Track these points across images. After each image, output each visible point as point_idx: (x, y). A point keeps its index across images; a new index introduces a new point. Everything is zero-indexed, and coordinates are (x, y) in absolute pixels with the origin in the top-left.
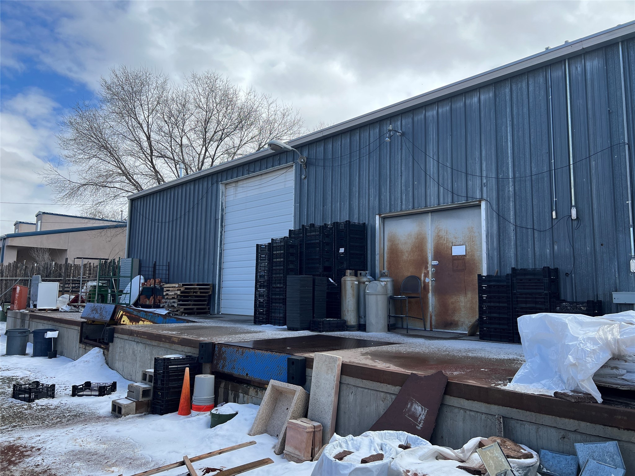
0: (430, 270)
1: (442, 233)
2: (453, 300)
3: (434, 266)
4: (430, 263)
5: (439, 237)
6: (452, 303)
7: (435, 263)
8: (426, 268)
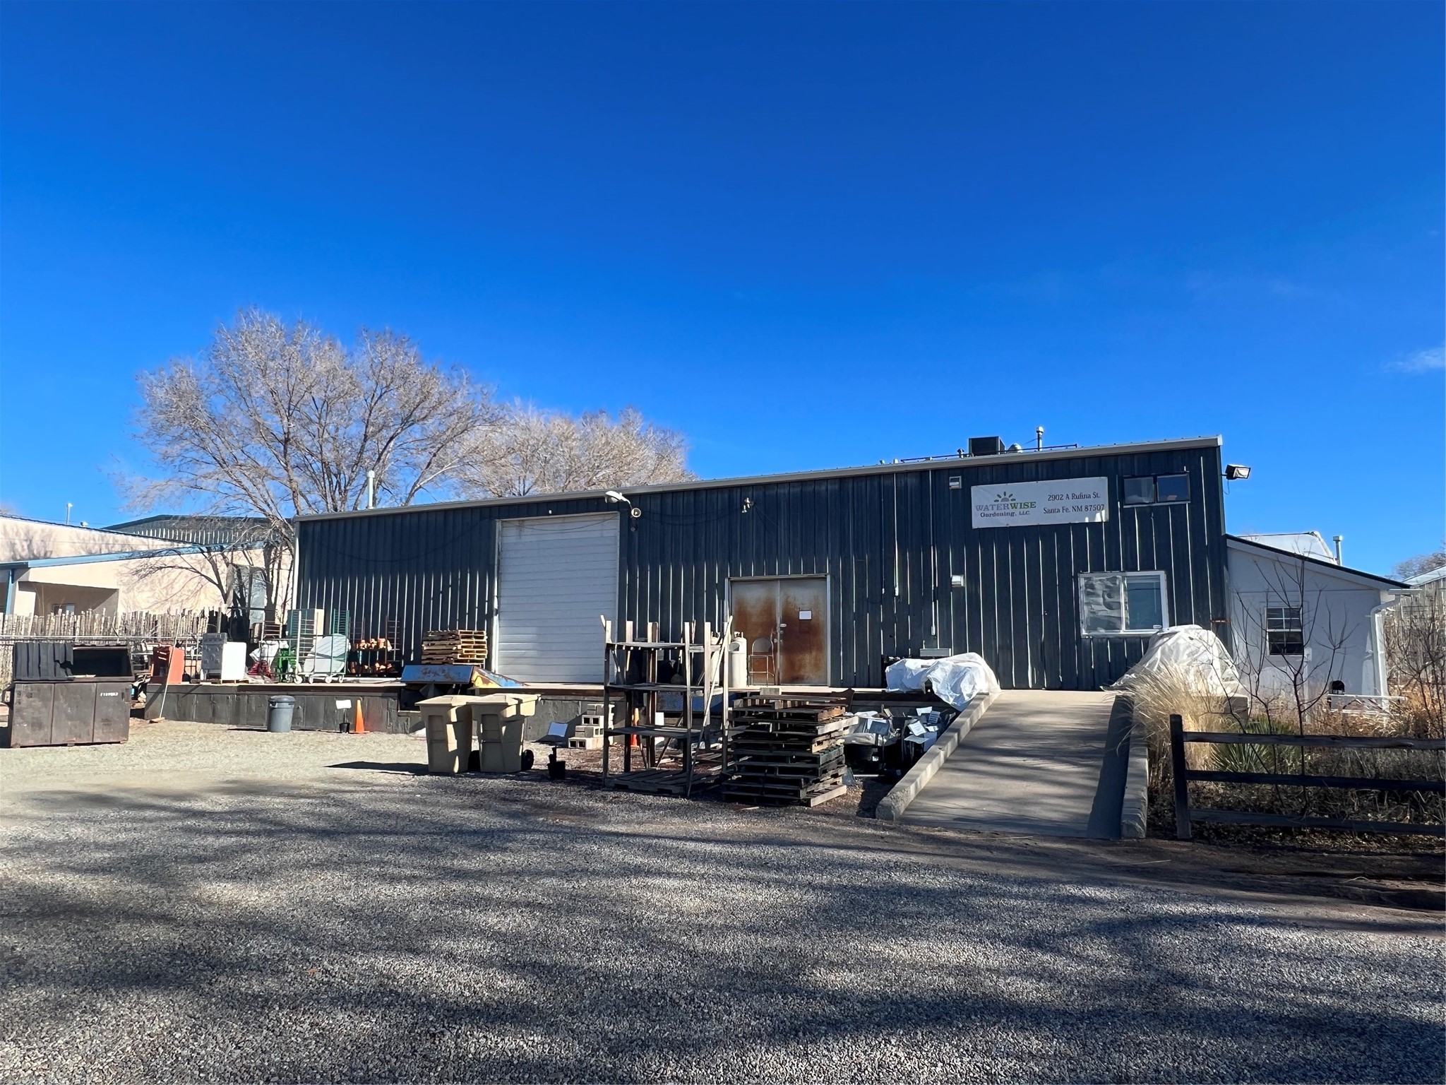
0: (779, 632)
1: (791, 600)
2: (799, 658)
3: (782, 628)
4: (778, 626)
5: (787, 603)
6: (799, 660)
7: (783, 625)
8: (775, 630)
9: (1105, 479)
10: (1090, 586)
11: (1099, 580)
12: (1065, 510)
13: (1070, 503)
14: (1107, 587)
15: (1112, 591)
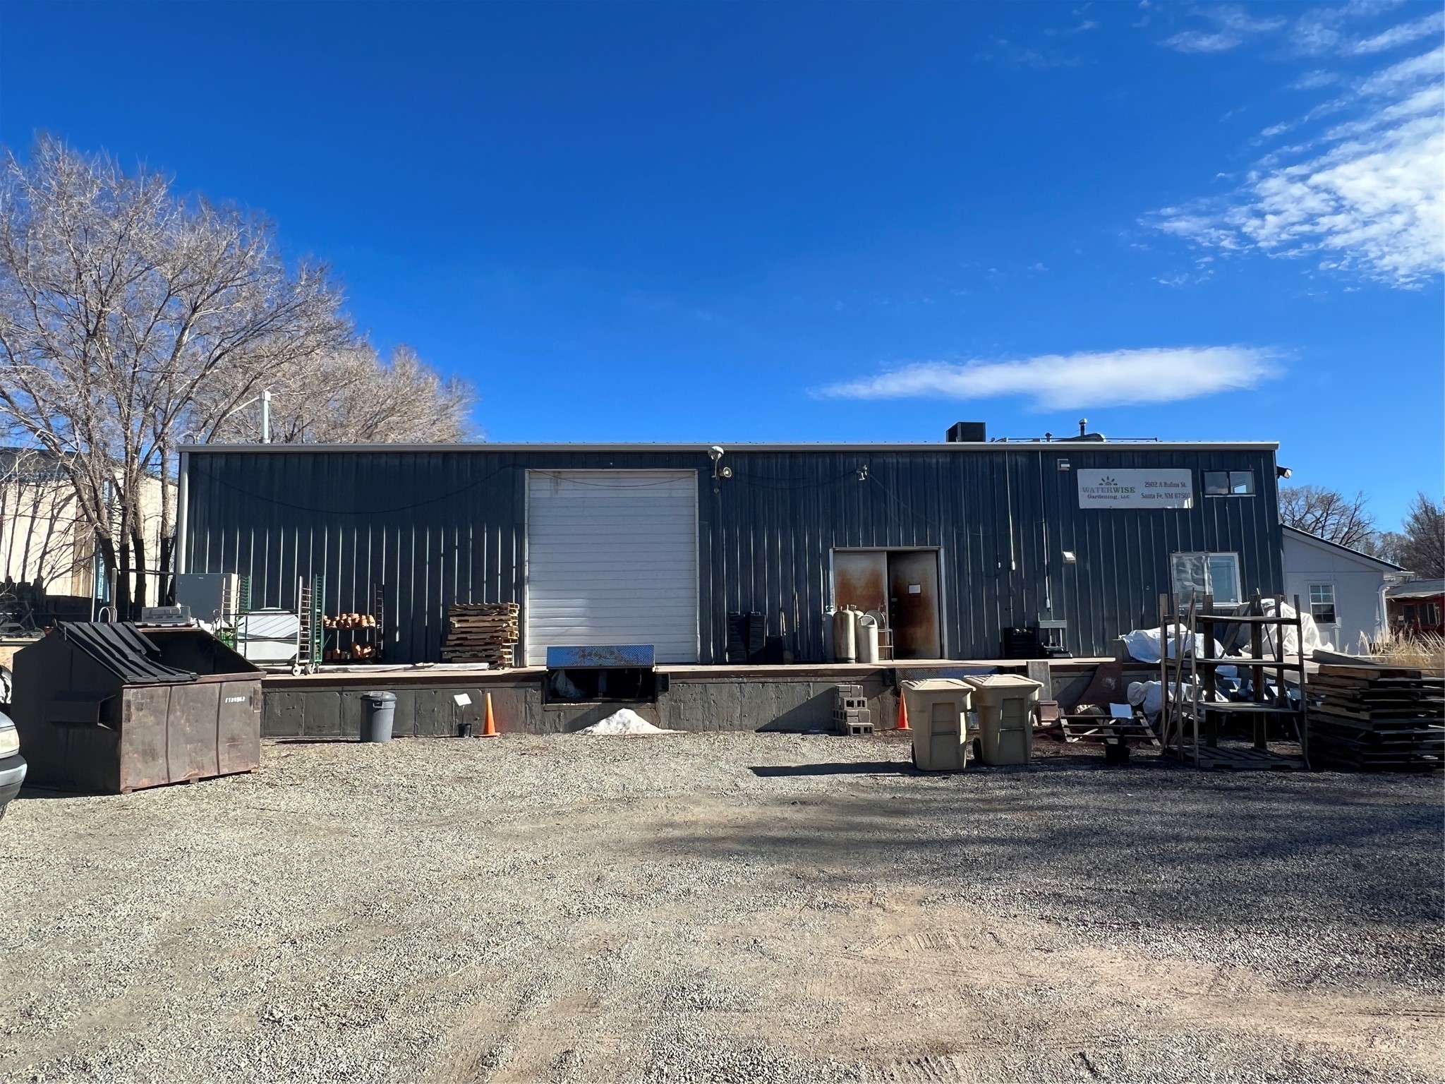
0: (887, 605)
1: (900, 573)
2: (911, 631)
3: (893, 603)
4: (886, 599)
5: (896, 577)
6: (910, 634)
7: (895, 600)
8: (883, 603)
9: (1189, 472)
10: (1181, 564)
11: (1189, 559)
12: (1159, 496)
13: (1162, 490)
14: (1194, 565)
15: (1198, 569)
